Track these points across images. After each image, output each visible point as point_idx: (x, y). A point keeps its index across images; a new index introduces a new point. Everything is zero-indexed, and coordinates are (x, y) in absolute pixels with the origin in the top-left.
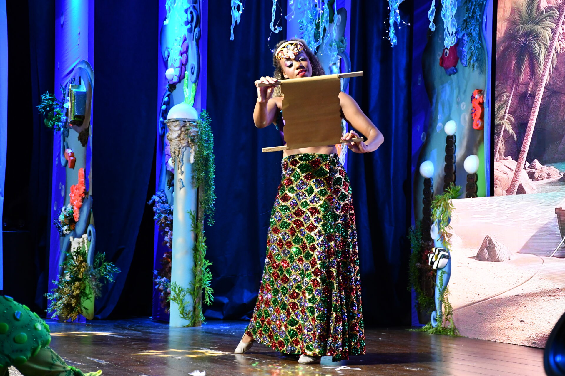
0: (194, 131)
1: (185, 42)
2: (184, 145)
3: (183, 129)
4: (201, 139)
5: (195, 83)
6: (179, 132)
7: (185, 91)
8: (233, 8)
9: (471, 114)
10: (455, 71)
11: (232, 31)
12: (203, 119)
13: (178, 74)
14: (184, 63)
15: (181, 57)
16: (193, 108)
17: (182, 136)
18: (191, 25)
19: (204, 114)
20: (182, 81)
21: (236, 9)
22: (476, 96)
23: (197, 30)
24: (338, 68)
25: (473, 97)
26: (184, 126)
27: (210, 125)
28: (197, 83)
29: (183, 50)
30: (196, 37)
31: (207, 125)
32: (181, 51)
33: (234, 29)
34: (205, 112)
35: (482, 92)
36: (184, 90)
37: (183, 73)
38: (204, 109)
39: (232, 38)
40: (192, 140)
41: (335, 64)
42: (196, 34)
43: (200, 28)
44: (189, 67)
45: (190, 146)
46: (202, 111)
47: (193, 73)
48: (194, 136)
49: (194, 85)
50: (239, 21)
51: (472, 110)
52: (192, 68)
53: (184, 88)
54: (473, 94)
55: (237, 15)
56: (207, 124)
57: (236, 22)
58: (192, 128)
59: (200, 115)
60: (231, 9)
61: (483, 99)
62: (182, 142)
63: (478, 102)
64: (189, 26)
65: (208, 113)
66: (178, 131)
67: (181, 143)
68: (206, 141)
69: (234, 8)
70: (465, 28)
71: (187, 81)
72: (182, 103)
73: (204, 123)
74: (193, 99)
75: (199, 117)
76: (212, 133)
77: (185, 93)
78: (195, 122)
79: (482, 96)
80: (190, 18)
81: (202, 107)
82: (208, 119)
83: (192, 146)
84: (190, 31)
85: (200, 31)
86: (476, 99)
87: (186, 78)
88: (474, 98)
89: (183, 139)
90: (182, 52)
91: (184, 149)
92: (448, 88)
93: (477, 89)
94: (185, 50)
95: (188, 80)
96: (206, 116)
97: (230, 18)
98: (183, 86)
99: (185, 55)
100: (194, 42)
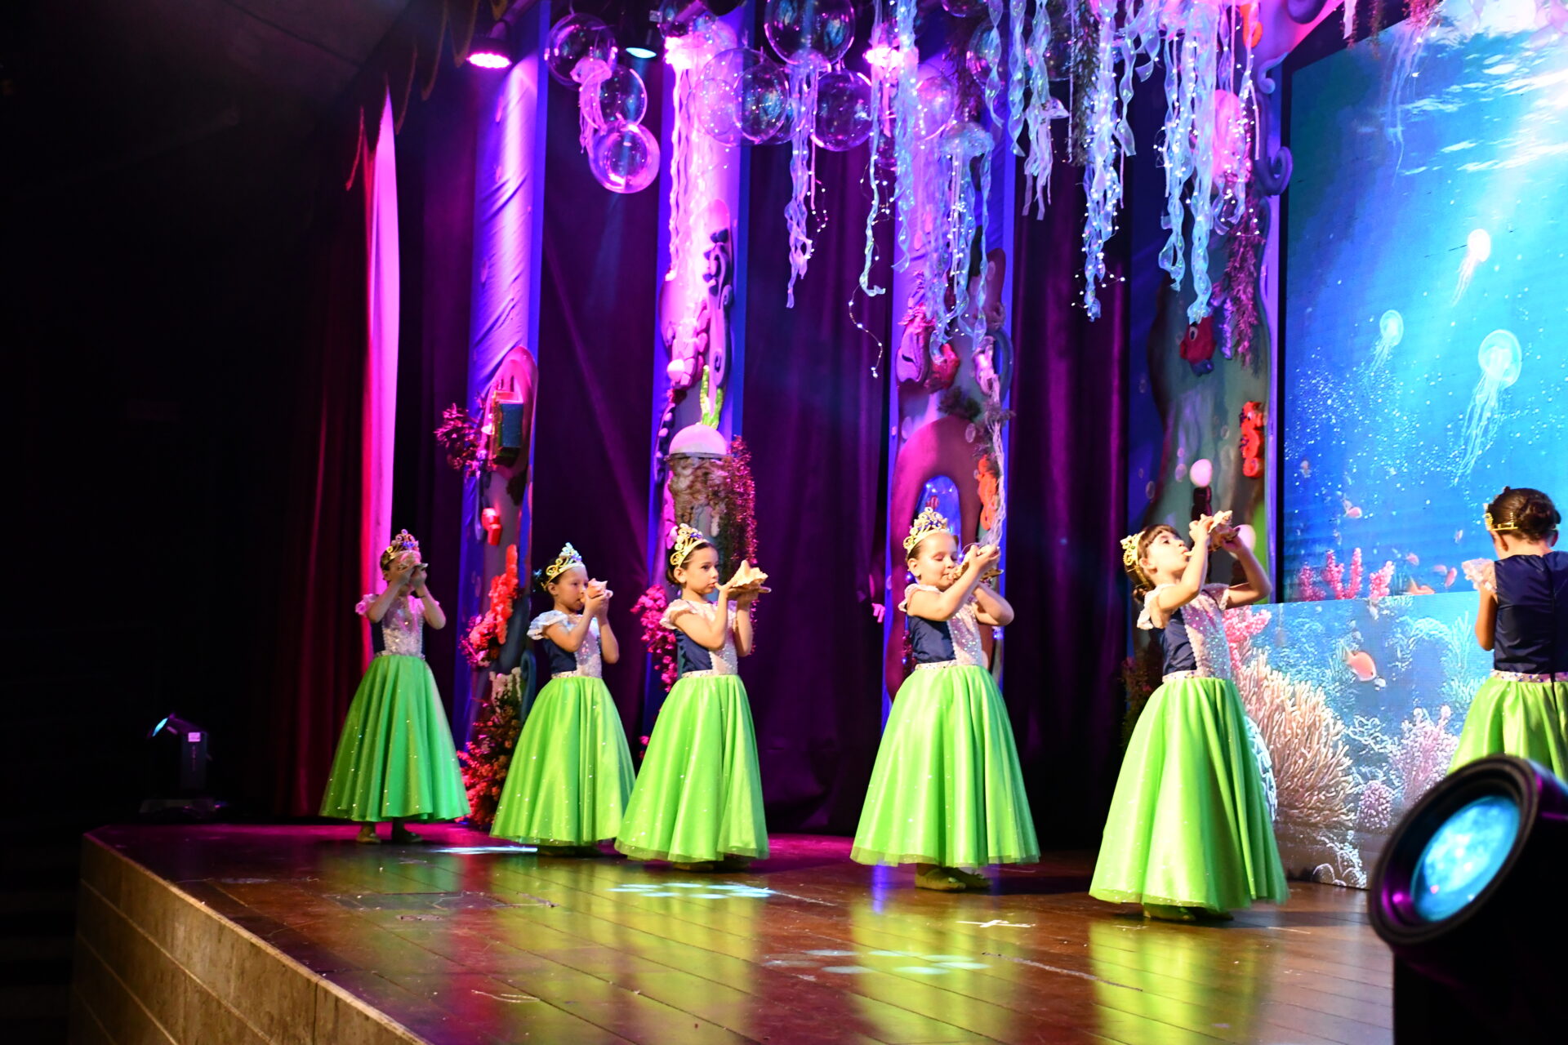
0: (719, 476)
1: (705, 312)
2: (701, 502)
3: (698, 473)
4: (733, 492)
5: (721, 386)
6: (691, 478)
7: (704, 403)
8: (793, 249)
9: (1241, 446)
10: (1209, 366)
11: (790, 291)
12: (735, 454)
13: (690, 371)
14: (701, 350)
15: (696, 340)
16: (718, 433)
17: (697, 485)
18: (716, 281)
19: (738, 444)
20: (698, 383)
21: (799, 251)
22: (1250, 415)
23: (726, 290)
24: (990, 358)
25: (1243, 416)
26: (700, 468)
27: (748, 464)
28: (725, 388)
29: (701, 326)
30: (726, 303)
31: (742, 465)
32: (696, 329)
33: (794, 287)
34: (741, 441)
35: (1261, 406)
36: (701, 401)
37: (699, 368)
38: (738, 434)
39: (790, 304)
40: (715, 494)
41: (983, 352)
42: (725, 296)
43: (732, 285)
44: (710, 356)
45: (712, 503)
46: (734, 439)
47: (717, 369)
48: (718, 486)
49: (719, 391)
50: (803, 273)
51: (1242, 440)
52: (717, 360)
53: (701, 395)
55: (800, 261)
56: (742, 463)
57: (799, 275)
58: (715, 469)
59: (730, 447)
60: (790, 249)
61: (1262, 419)
62: (697, 496)
63: (1253, 426)
64: (712, 282)
65: (744, 443)
66: (690, 476)
67: (694, 498)
68: (741, 495)
69: (796, 248)
70: (1228, 288)
71: (706, 383)
72: (698, 424)
73: (737, 461)
74: (718, 416)
75: (728, 451)
76: (752, 480)
77: (702, 406)
78: (720, 460)
79: (1260, 415)
80: (713, 270)
81: (734, 432)
82: (744, 454)
83: (715, 504)
84: (714, 291)
85: (732, 292)
86: (1249, 419)
87: (705, 378)
88: (1246, 417)
89: (698, 491)
90: (699, 330)
91: (700, 510)
93: (1251, 402)
94: (704, 326)
95: (708, 381)
96: (741, 448)
97: (788, 266)
98: (699, 393)
99: (704, 335)
100: (721, 312)
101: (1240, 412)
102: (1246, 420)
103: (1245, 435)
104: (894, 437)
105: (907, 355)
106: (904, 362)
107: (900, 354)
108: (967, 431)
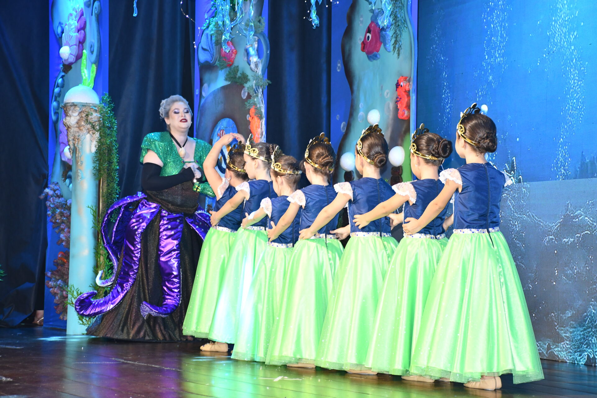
0: (95, 117)
1: (83, 17)
3: (82, 114)
4: (104, 126)
5: (95, 63)
6: (78, 118)
7: (84, 72)
9: (396, 102)
10: (378, 56)
11: (135, 5)
12: (105, 104)
13: (74, 53)
14: (81, 40)
15: (77, 34)
16: (93, 91)
17: (82, 122)
19: (106, 98)
20: (79, 61)
22: (402, 84)
23: (96, 4)
24: (256, 49)
26: (83, 111)
27: (113, 110)
28: (97, 64)
29: (80, 26)
30: (96, 12)
31: (110, 110)
32: (77, 27)
33: (137, 3)
34: (108, 96)
35: (408, 79)
36: (82, 71)
37: (80, 52)
38: (106, 92)
39: (135, 14)
40: (93, 127)
41: (251, 46)
42: (96, 8)
43: (99, 1)
44: (87, 44)
45: (91, 133)
46: (103, 95)
47: (92, 52)
48: (95, 122)
49: (94, 66)
51: (397, 98)
52: (91, 47)
53: (82, 68)
54: (398, 81)
56: (109, 109)
58: (92, 112)
59: (102, 100)
61: (408, 86)
63: (404, 90)
65: (110, 97)
66: (77, 116)
68: (109, 128)
71: (85, 61)
72: (80, 85)
73: (106, 107)
74: (93, 81)
75: (100, 102)
76: (115, 119)
77: (83, 74)
78: (95, 107)
79: (407, 84)
81: (103, 90)
82: (110, 103)
83: (93, 133)
84: (88, 4)
85: (100, 6)
86: (401, 86)
87: (84, 57)
88: (399, 85)
90: (79, 28)
91: (84, 136)
92: (370, 74)
93: (402, 76)
94: (82, 26)
95: (86, 59)
96: (108, 100)
98: (80, 66)
99: (83, 31)
100: (93, 17)
101: (396, 82)
102: (399, 87)
103: (399, 95)
104: (197, 95)
105: (205, 47)
106: (203, 51)
107: (200, 46)
108: (242, 92)
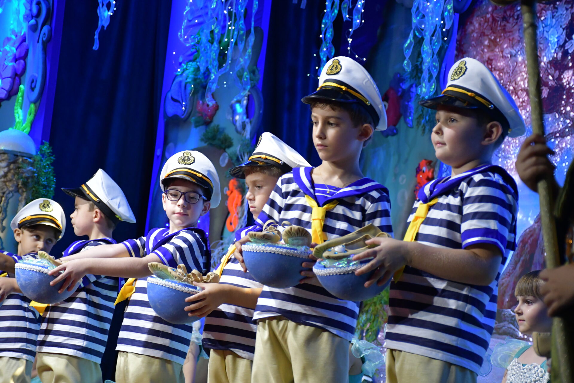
0: (29, 171)
1: (24, 43)
2: (11, 189)
3: (12, 166)
4: (38, 183)
5: (35, 102)
6: (6, 170)
7: (18, 113)
8: (101, 5)
9: (414, 191)
10: (395, 131)
11: (96, 37)
12: (43, 155)
13: (7, 87)
14: (19, 73)
15: (14, 64)
16: (29, 138)
17: (10, 176)
18: (36, 21)
19: (46, 148)
20: (13, 98)
21: (105, 7)
22: (424, 169)
23: (46, 29)
24: (244, 107)
25: (419, 170)
26: (14, 162)
27: (52, 164)
28: (38, 104)
29: (20, 53)
30: (44, 39)
31: (48, 165)
32: (15, 55)
33: (99, 34)
34: (48, 146)
35: (432, 164)
36: (16, 111)
37: (15, 87)
38: (46, 141)
39: (96, 47)
40: (25, 184)
41: (239, 102)
42: (44, 34)
43: (50, 26)
44: (27, 78)
45: (20, 191)
46: (42, 144)
47: (32, 89)
48: (27, 178)
49: (32, 106)
50: (106, 26)
51: (416, 186)
52: (32, 82)
53: (16, 107)
54: (419, 165)
55: (106, 14)
56: (48, 163)
57: (103, 27)
58: (25, 165)
59: (38, 149)
60: (98, 5)
61: (433, 173)
62: (9, 184)
63: (426, 177)
64: (33, 21)
65: (51, 148)
66: (5, 167)
67: (6, 185)
68: (45, 187)
69: (103, 5)
71: (21, 98)
72: (10, 129)
73: (44, 161)
74: (29, 125)
75: (37, 153)
76: (54, 177)
77: (16, 116)
78: (30, 158)
79: (432, 170)
80: (35, 10)
81: (43, 138)
82: (50, 156)
83: (23, 191)
84: (33, 29)
85: (50, 31)
86: (423, 172)
87: (20, 94)
88: (421, 170)
89: (10, 181)
90: (17, 57)
91: (11, 195)
92: (382, 154)
93: (425, 160)
94: (23, 54)
95: (23, 97)
96: (48, 151)
97: (96, 18)
98: (14, 105)
99: (22, 61)
100: (40, 46)
101: (417, 166)
102: (421, 172)
103: (419, 183)
104: (158, 157)
105: (175, 97)
106: (172, 102)
107: (169, 95)
108: (221, 158)
